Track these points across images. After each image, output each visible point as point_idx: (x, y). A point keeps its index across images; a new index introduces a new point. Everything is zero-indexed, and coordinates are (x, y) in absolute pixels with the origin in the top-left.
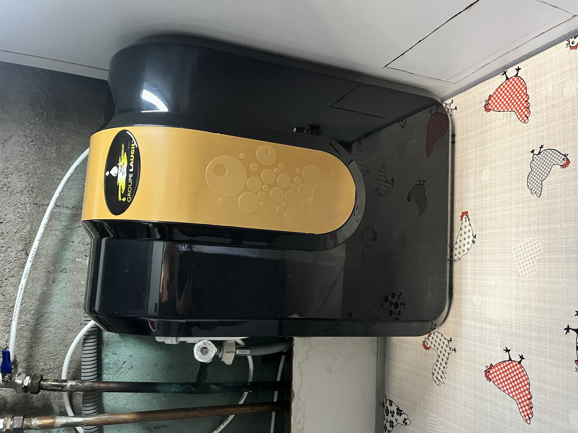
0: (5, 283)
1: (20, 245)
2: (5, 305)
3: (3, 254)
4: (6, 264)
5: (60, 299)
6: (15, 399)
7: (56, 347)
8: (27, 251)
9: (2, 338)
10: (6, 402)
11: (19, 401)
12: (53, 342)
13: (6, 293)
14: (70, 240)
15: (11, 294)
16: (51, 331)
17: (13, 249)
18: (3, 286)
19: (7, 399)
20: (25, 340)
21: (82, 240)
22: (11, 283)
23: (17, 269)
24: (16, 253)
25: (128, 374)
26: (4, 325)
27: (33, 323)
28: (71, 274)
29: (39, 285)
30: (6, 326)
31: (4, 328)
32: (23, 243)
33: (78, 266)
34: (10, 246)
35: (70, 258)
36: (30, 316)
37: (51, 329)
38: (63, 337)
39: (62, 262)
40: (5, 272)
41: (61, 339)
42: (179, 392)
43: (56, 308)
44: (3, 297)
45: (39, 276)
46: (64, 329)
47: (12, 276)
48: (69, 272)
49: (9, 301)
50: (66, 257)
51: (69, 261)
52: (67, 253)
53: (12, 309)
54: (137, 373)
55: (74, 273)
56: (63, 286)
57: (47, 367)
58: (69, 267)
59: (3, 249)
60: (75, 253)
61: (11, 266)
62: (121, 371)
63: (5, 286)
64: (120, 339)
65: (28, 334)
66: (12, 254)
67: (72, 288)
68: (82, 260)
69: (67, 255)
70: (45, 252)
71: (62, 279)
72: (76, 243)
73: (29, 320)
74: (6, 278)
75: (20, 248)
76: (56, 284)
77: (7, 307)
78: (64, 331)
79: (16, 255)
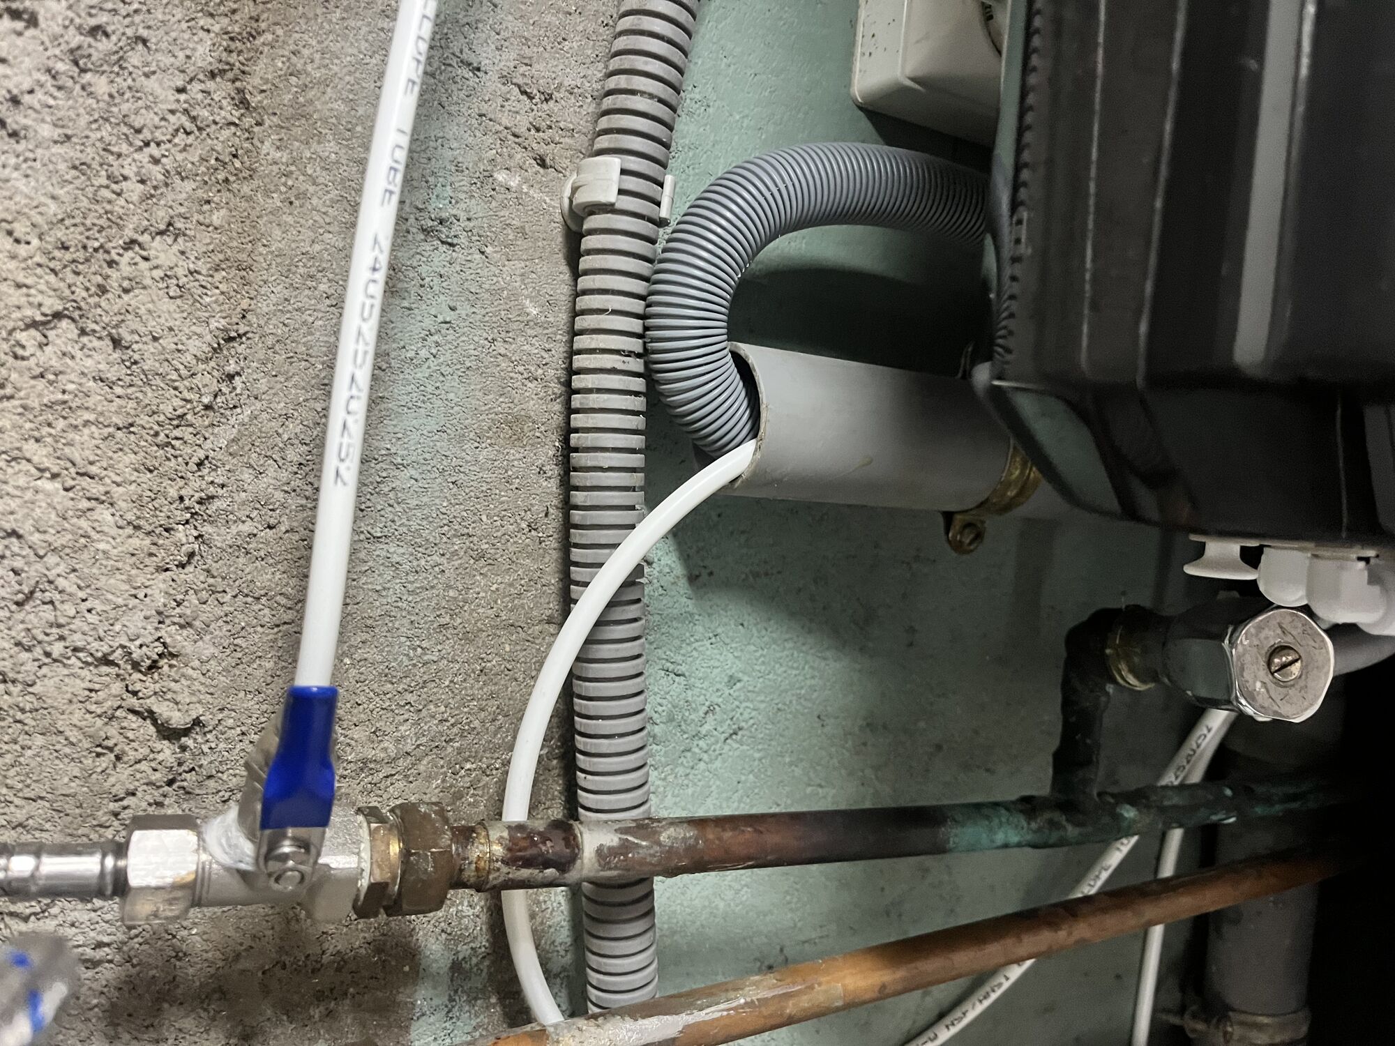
0: (126, 270)
1: (202, 34)
2: (132, 404)
3: (104, 79)
4: (124, 148)
5: (430, 389)
6: (230, 931)
8: (238, 84)
9: (133, 602)
10: (179, 955)
11: (248, 943)
12: (405, 621)
13: (132, 332)
14: (464, 56)
15: (168, 342)
16: (395, 558)
17: (159, 56)
18: (113, 284)
19: (183, 940)
20: (267, 611)
21: (523, 69)
22: (158, 274)
23: (189, 186)
24: (180, 83)
25: (724, 762)
26: (137, 528)
27: (301, 516)
28: (478, 256)
29: (319, 300)
30: (149, 533)
31: (140, 542)
32: (216, 28)
33: (505, 213)
34: (144, 33)
35: (468, 160)
36: (284, 475)
37: (397, 552)
39: (431, 180)
40: (122, 202)
41: (444, 603)
42: (1019, 845)
43: (415, 436)
44: (117, 355)
45: (317, 247)
46: (455, 553)
47: (163, 227)
48: (463, 240)
49: (158, 381)
50: (449, 154)
51: (463, 181)
52: (452, 130)
53: (177, 433)
54: (757, 755)
55: (489, 250)
56: (440, 319)
57: (385, 749)
58: (463, 216)
59: (104, 45)
60: (489, 140)
61: (156, 161)
62: (696, 750)
63: (126, 284)
65: (278, 576)
66: (152, 84)
67: (480, 336)
68: (526, 181)
69: (455, 145)
70: (340, 106)
71: (437, 280)
72: (491, 82)
73: (279, 495)
74: (129, 233)
75: (204, 53)
76: (406, 304)
77: (144, 420)
78: (456, 563)
79: (183, 97)
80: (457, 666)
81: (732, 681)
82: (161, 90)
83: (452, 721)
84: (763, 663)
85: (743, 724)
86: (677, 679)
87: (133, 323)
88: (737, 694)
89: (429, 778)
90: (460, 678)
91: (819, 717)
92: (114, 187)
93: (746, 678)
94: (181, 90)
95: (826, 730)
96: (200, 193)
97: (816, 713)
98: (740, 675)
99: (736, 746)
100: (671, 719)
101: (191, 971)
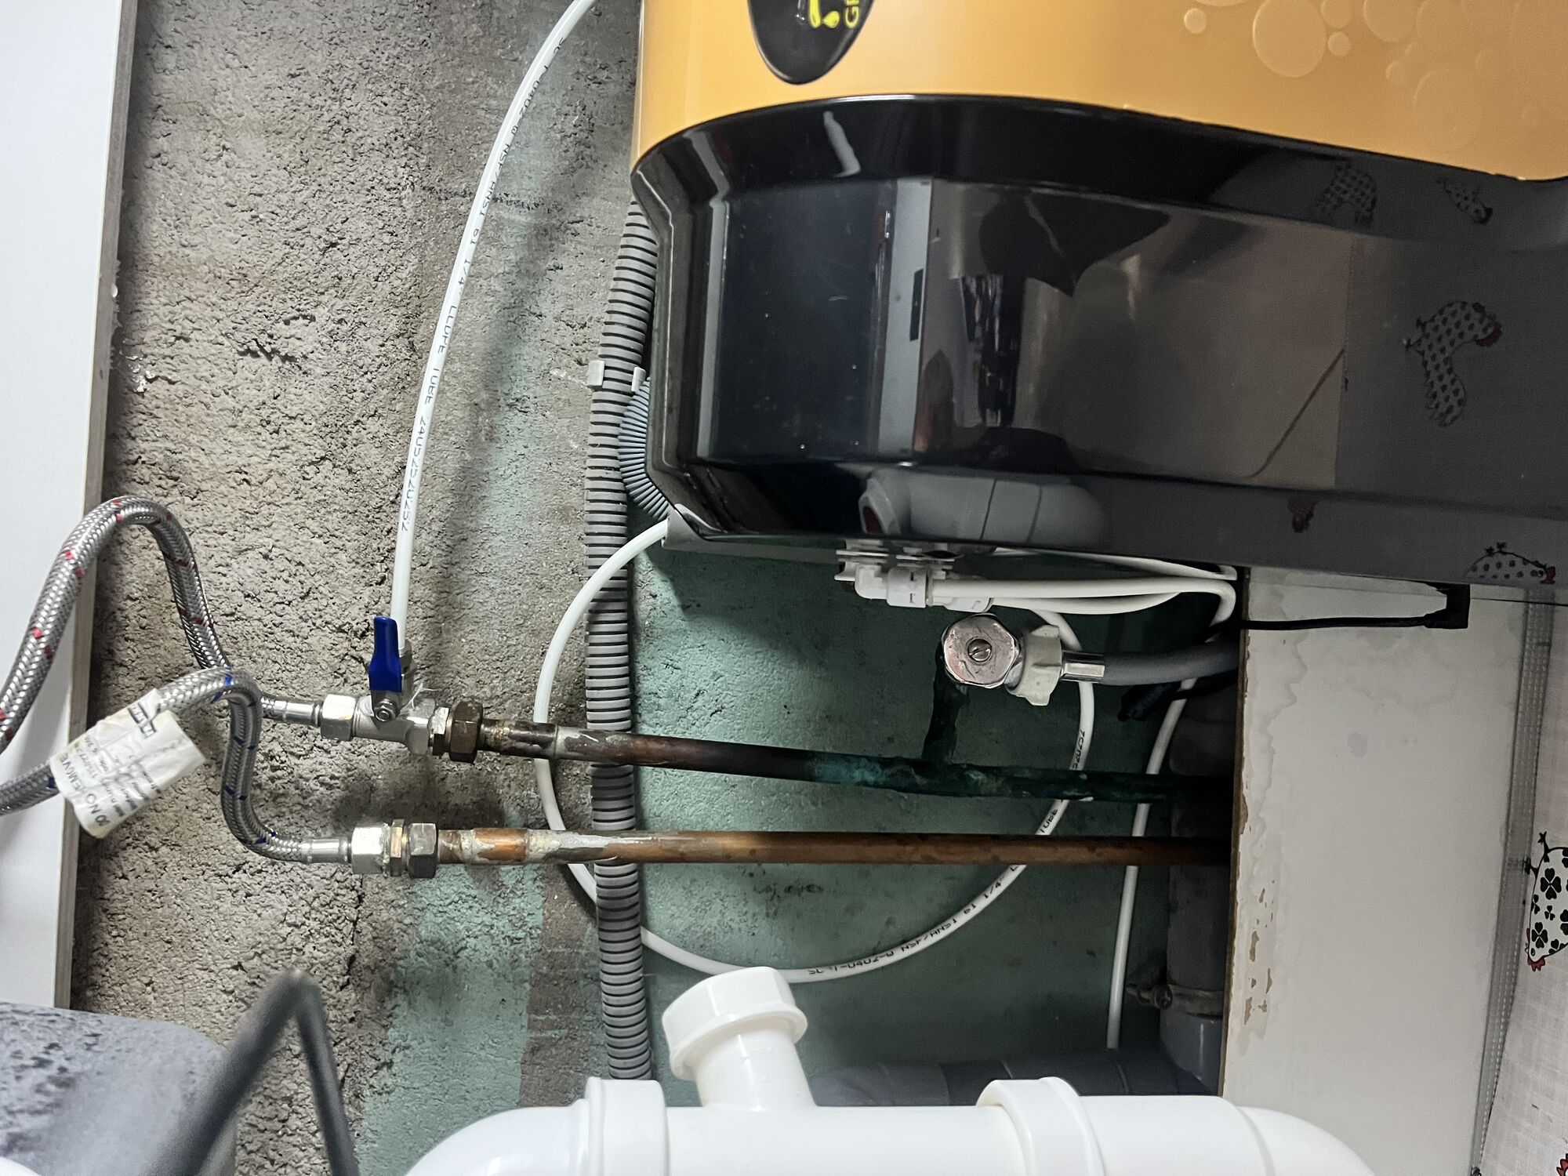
0: (355, 435)
1: (392, 317)
2: (357, 501)
3: (345, 344)
4: (355, 376)
5: (512, 491)
6: (397, 780)
7: (508, 635)
8: (411, 339)
9: (354, 601)
10: (372, 789)
11: (407, 789)
12: (498, 621)
13: (357, 465)
14: (532, 310)
15: (374, 470)
16: (492, 585)
17: (371, 330)
18: (349, 443)
19: (374, 781)
20: (420, 610)
21: (568, 312)
22: (370, 436)
23: (385, 391)
24: (381, 342)
25: (711, 728)
26: (357, 563)
27: (440, 559)
28: (541, 418)
29: (450, 446)
30: (363, 566)
31: (359, 571)
32: (399, 313)
33: (557, 392)
34: (364, 320)
35: (535, 365)
36: (431, 538)
37: (492, 582)
38: (525, 607)
39: (513, 377)
40: (353, 402)
41: (520, 612)
42: (876, 785)
43: (503, 518)
44: (350, 477)
45: (449, 418)
46: (527, 584)
47: (372, 413)
48: (532, 410)
49: (369, 490)
50: (523, 363)
51: (531, 377)
52: (525, 350)
53: (377, 516)
54: (736, 727)
55: (548, 413)
56: (518, 453)
57: (485, 692)
58: (532, 396)
59: (345, 327)
60: (547, 352)
61: (370, 381)
62: (690, 718)
63: (355, 442)
64: (684, 625)
65: (427, 591)
66: (368, 344)
67: (543, 462)
68: (570, 373)
69: (526, 357)
70: (463, 344)
71: (516, 432)
72: (549, 320)
73: (428, 549)
74: (356, 417)
75: (393, 327)
76: (498, 445)
77: (362, 509)
78: (528, 590)
79: (383, 349)
80: (528, 649)
81: (716, 676)
82: (373, 347)
83: (524, 680)
84: (740, 666)
85: (725, 705)
86: (675, 671)
87: (357, 461)
88: (720, 684)
89: (511, 712)
90: (529, 657)
91: (785, 707)
92: (349, 395)
93: (727, 675)
94: (382, 346)
95: (792, 716)
96: (391, 395)
97: (783, 704)
98: (722, 673)
99: (719, 718)
100: (670, 696)
101: (378, 799)
